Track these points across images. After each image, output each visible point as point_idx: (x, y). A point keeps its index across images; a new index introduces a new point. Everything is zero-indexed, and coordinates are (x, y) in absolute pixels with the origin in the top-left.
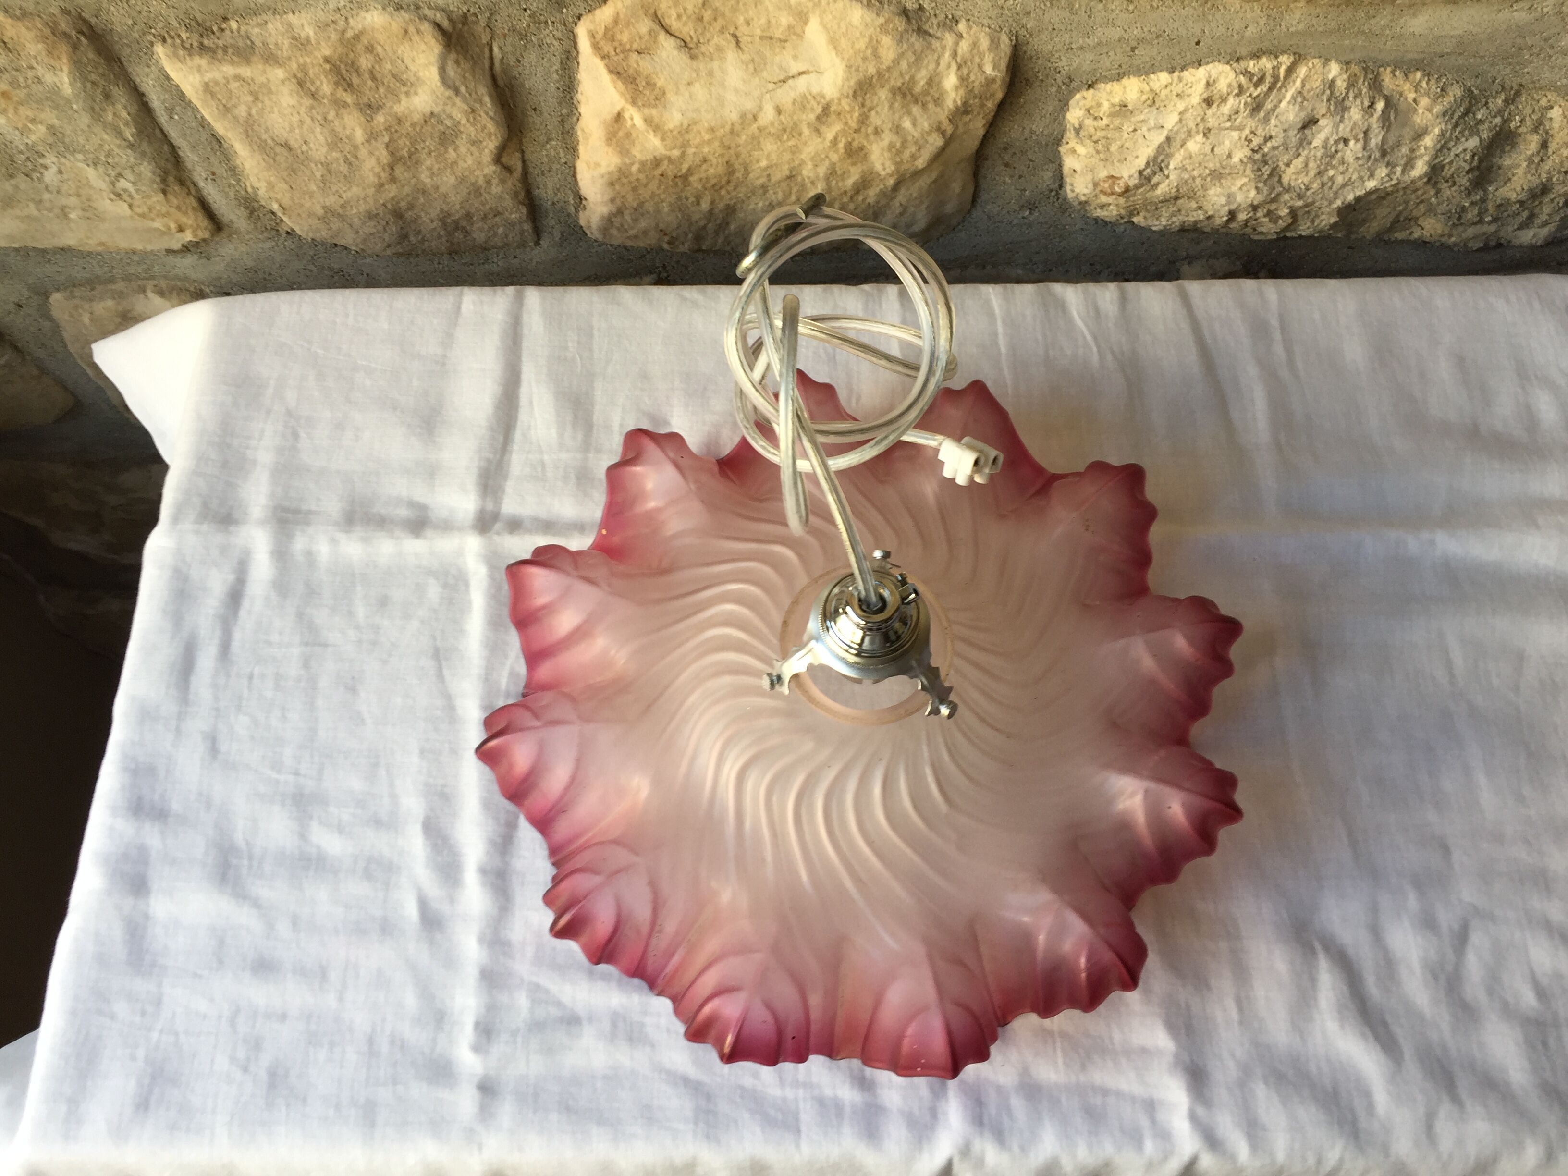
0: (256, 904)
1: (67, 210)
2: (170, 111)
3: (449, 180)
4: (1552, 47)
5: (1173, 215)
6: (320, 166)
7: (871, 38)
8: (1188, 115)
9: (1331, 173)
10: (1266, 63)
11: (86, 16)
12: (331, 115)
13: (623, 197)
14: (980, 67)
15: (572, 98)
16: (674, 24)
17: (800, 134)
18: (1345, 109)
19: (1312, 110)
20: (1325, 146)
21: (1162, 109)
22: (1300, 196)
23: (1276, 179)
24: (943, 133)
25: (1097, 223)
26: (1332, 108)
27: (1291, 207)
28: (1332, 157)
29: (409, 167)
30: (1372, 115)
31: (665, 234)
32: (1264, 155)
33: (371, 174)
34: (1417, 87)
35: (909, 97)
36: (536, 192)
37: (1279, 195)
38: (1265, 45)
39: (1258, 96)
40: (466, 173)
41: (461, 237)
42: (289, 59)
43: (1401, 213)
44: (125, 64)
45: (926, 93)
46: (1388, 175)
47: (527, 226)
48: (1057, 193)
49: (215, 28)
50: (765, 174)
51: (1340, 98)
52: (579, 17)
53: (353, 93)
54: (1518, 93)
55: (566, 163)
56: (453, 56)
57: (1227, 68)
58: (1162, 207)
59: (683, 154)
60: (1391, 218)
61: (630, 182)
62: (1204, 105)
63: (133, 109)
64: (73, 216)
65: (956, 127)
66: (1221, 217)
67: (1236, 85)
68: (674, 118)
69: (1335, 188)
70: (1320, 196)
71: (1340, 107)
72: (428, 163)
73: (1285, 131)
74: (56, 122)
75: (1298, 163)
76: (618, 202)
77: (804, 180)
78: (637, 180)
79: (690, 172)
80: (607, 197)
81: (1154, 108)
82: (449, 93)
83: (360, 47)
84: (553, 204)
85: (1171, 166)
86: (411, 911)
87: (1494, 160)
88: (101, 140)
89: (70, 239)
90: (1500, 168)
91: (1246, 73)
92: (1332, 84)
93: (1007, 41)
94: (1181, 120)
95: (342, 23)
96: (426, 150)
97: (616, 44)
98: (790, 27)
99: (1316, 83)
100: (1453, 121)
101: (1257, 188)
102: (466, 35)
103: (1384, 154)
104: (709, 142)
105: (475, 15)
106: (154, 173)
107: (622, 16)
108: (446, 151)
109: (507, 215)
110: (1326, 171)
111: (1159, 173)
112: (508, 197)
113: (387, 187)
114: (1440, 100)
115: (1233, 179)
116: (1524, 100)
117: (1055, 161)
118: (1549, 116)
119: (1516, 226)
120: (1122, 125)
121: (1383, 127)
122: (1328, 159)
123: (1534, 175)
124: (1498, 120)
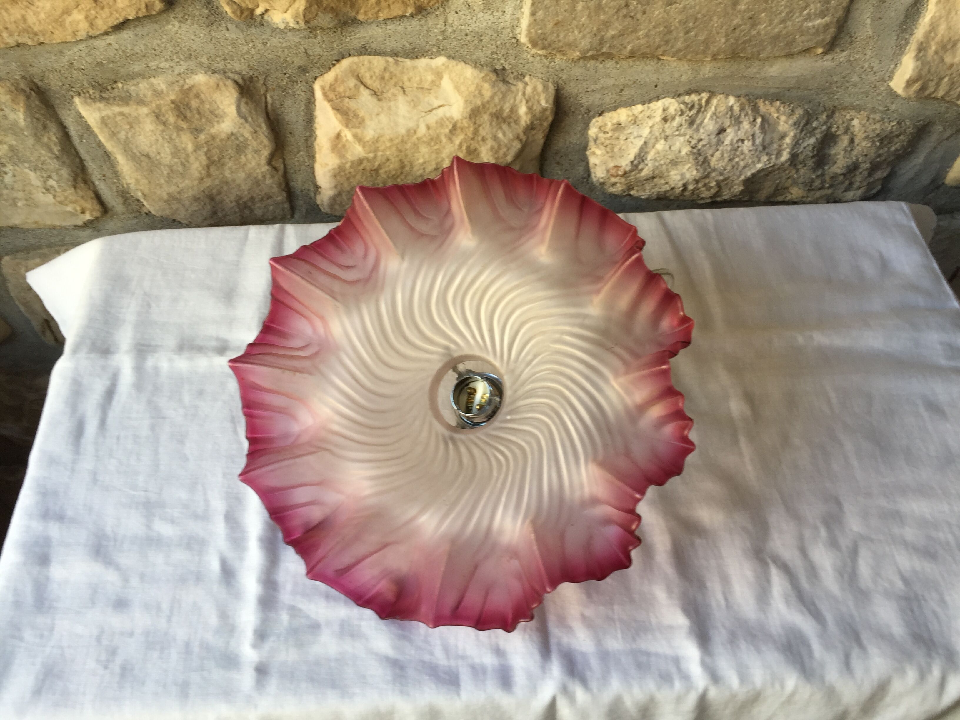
0: (118, 567)
1: (17, 200)
2: (81, 137)
3: (241, 175)
4: (848, 82)
5: (652, 188)
6: (167, 168)
7: (477, 84)
8: (655, 128)
9: (737, 160)
10: (694, 98)
11: (35, 80)
12: (174, 135)
13: (342, 184)
14: (539, 102)
15: (312, 126)
16: (369, 82)
17: (441, 142)
18: (740, 123)
19: (722, 123)
20: (732, 144)
21: (640, 125)
22: (721, 174)
23: (707, 164)
24: (521, 140)
25: (611, 197)
26: (733, 122)
27: (717, 181)
28: (736, 150)
29: (218, 168)
30: (755, 126)
32: (699, 150)
33: (196, 172)
34: (778, 110)
35: (500, 119)
36: (292, 184)
37: (709, 173)
38: (693, 87)
39: (691, 116)
40: (251, 171)
41: (248, 213)
42: (151, 102)
43: (778, 184)
44: (57, 109)
45: (510, 117)
46: (768, 160)
47: (286, 205)
48: (587, 180)
49: (109, 88)
50: (422, 167)
51: (737, 116)
52: (316, 78)
53: (187, 122)
54: (833, 112)
55: (309, 165)
56: (244, 100)
57: (673, 100)
58: (646, 183)
59: (375, 157)
60: (773, 188)
61: (346, 174)
62: (663, 121)
63: (59, 135)
64: (19, 204)
65: (528, 138)
66: (679, 188)
67: (679, 109)
68: (369, 134)
69: (740, 169)
70: (732, 173)
71: (737, 122)
72: (230, 164)
73: (709, 135)
74: (14, 143)
75: (718, 154)
76: (339, 188)
78: (350, 173)
79: (380, 167)
80: (333, 185)
81: (635, 126)
82: (242, 121)
83: (192, 95)
84: (302, 191)
85: (649, 159)
86: (215, 566)
87: (826, 151)
88: (41, 153)
89: (16, 220)
90: (829, 155)
91: (684, 103)
92: (731, 108)
93: (552, 87)
94: (651, 132)
95: (181, 82)
96: (228, 157)
97: (336, 93)
98: (433, 82)
99: (722, 109)
100: (800, 128)
101: (697, 169)
102: (252, 88)
103: (764, 148)
104: (390, 147)
105: (257, 76)
106: (69, 175)
107: (339, 77)
108: (240, 158)
109: (275, 198)
110: (734, 158)
111: (642, 163)
112: (275, 186)
113: (205, 180)
114: (791, 117)
115: (684, 165)
116: (837, 115)
117: (585, 160)
118: (853, 124)
119: (843, 190)
120: (619, 135)
121: (762, 133)
122: (734, 152)
123: (848, 158)
124: (824, 127)
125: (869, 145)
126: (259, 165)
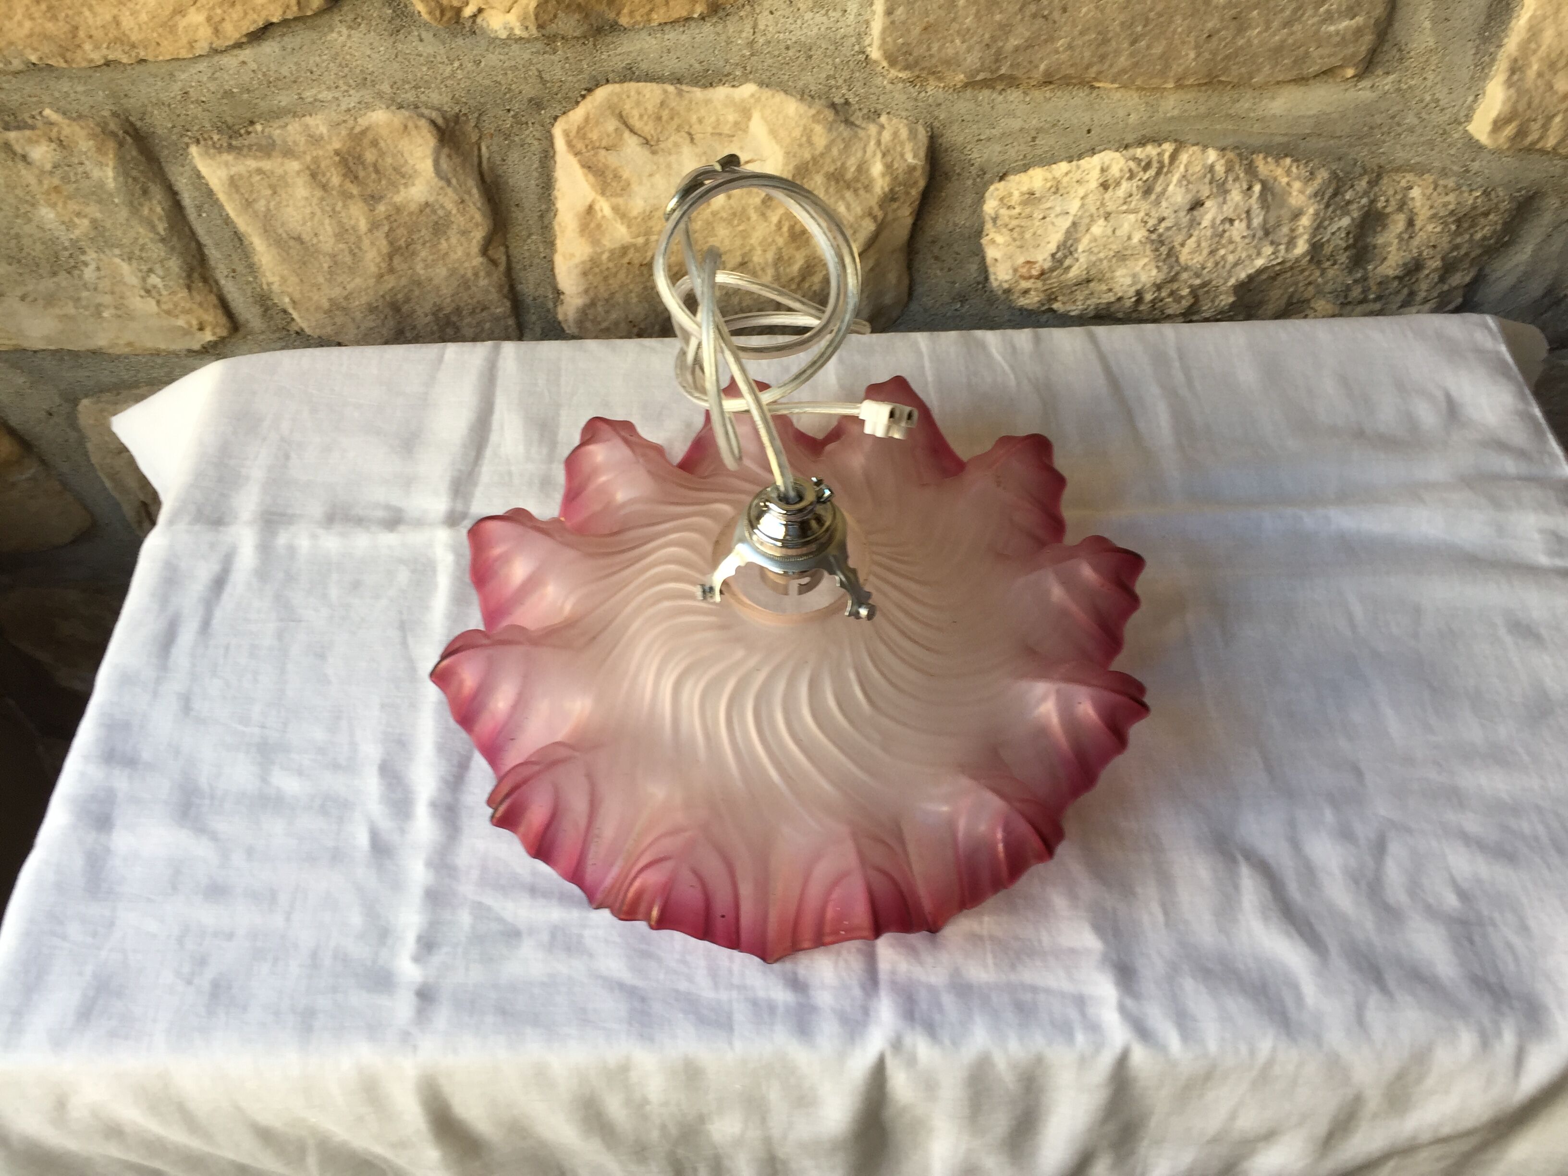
0: (214, 837)
1: (102, 308)
2: (199, 208)
3: (441, 271)
4: (1399, 124)
5: (1087, 298)
6: (327, 258)
7: (805, 128)
8: (1087, 201)
9: (1222, 252)
10: (1151, 150)
11: (132, 119)
12: (339, 207)
13: (596, 287)
14: (902, 155)
15: (550, 195)
16: (637, 124)
17: (749, 219)
18: (1226, 192)
19: (1198, 192)
20: (1213, 225)
21: (1065, 196)
22: (1197, 275)
23: (1174, 259)
24: (875, 218)
25: (1021, 314)
26: (1215, 190)
27: (1190, 286)
28: (1221, 236)
29: (406, 259)
30: (1251, 197)
31: (634, 326)
32: (1160, 235)
33: (372, 264)
34: (1288, 172)
35: (842, 183)
36: (519, 287)
37: (1177, 274)
38: (1147, 132)
39: (1148, 180)
40: (456, 265)
41: (452, 333)
42: (305, 153)
43: (1293, 294)
44: (163, 164)
45: (856, 180)
46: (1273, 253)
47: (511, 322)
48: (984, 287)
49: (242, 131)
51: (1220, 181)
52: (556, 118)
53: (358, 186)
54: (1379, 176)
55: (545, 257)
56: (446, 151)
57: (1117, 155)
58: (1076, 290)
59: (647, 243)
60: (1283, 301)
61: (601, 272)
62: (1101, 189)
63: (167, 205)
64: (106, 314)
65: (886, 215)
66: (1131, 298)
67: (1127, 170)
68: (637, 205)
69: (1228, 267)
70: (1215, 274)
71: (1222, 190)
72: (423, 254)
73: (1175, 212)
74: (98, 215)
75: (1191, 243)
76: (592, 294)
77: (754, 268)
78: (608, 269)
80: (581, 289)
81: (1058, 195)
82: (442, 183)
83: (366, 142)
85: (1080, 250)
86: (362, 839)
87: (1369, 240)
88: (138, 233)
89: (101, 341)
90: (1375, 247)
91: (1134, 159)
92: (1211, 169)
93: (924, 132)
94: (1083, 206)
95: (351, 122)
96: (421, 241)
97: (587, 142)
98: (736, 124)
99: (1197, 168)
100: (1325, 201)
101: (1157, 267)
102: (457, 133)
103: (1267, 233)
105: (465, 114)
106: (181, 268)
107: (591, 116)
108: (439, 243)
109: (493, 310)
110: (1218, 250)
111: (1070, 257)
112: (493, 290)
113: (386, 278)
114: (1310, 183)
115: (1137, 260)
116: (1385, 182)
117: (979, 253)
118: (1411, 196)
119: (1399, 304)
120: (1032, 212)
121: (1262, 208)
122: (1217, 239)
123: (1405, 251)
124: (1364, 201)
125: (1438, 229)
126: (468, 255)
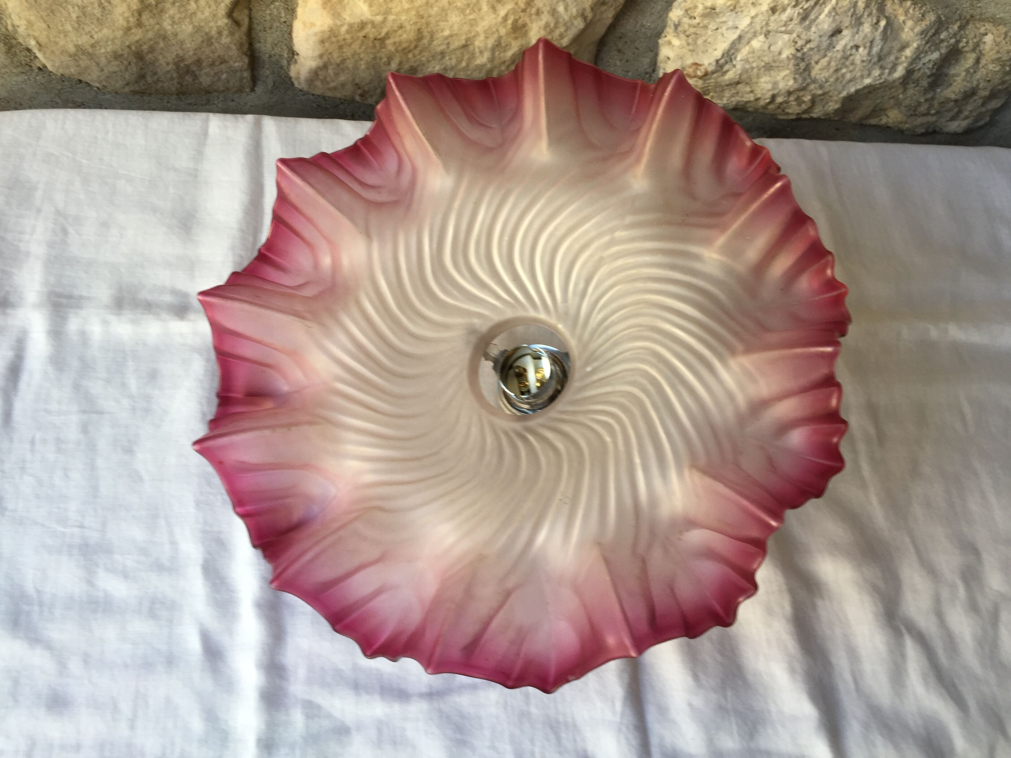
0: (48, 646)
3: (187, 28)
5: (733, 96)
6: (76, 8)
8: (757, 20)
9: (844, 71)
13: (330, 53)
17: (480, 10)
18: (861, 24)
19: (841, 22)
20: (844, 51)
21: (739, 13)
22: (821, 87)
23: (808, 73)
24: (585, 18)
26: (853, 22)
27: (813, 95)
28: (847, 58)
29: (154, 15)
30: (877, 30)
31: (359, 88)
32: (803, 54)
33: (121, 18)
34: (906, 12)
36: (257, 45)
37: (808, 85)
39: (807, 9)
40: (202, 24)
41: (190, 80)
43: (878, 104)
46: (879, 75)
47: (246, 74)
48: (651, 76)
50: (446, 42)
51: (859, 16)
54: (967, 23)
55: (285, 22)
58: (726, 89)
59: (384, 21)
60: (871, 109)
61: (338, 41)
62: (770, 12)
65: (595, 16)
66: (765, 99)
69: (844, 82)
70: (833, 87)
71: (858, 22)
72: (172, 12)
73: (820, 36)
75: (824, 62)
76: (325, 58)
77: (474, 50)
78: (344, 39)
79: (388, 36)
80: (317, 53)
81: (733, 13)
84: (270, 57)
85: (739, 58)
86: (194, 642)
87: (946, 70)
90: (946, 75)
92: (855, 4)
94: (751, 23)
100: (927, 39)
101: (794, 78)
103: (880, 58)
104: (407, 11)
109: (231, 63)
110: (841, 68)
111: (730, 64)
112: (234, 47)
113: (133, 31)
114: (920, 23)
115: (779, 71)
116: (970, 27)
117: (654, 50)
118: (984, 40)
119: (948, 119)
120: (709, 24)
121: (882, 40)
122: (843, 60)
123: (968, 82)
124: (953, 41)
125: (997, 69)
126: (215, 15)
